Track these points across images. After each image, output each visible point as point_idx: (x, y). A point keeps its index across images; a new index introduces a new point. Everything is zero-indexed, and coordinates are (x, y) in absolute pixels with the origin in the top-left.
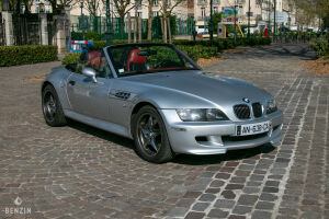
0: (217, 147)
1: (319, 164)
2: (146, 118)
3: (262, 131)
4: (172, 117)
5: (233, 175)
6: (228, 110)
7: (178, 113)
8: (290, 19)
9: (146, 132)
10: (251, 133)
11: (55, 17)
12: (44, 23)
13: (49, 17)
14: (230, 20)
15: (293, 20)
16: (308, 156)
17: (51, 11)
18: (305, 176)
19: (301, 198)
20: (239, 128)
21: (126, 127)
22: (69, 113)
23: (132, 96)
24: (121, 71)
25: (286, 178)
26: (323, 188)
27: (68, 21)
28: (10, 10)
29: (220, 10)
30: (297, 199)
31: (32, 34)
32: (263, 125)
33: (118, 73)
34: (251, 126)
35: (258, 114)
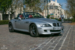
0: (49, 33)
1: (73, 37)
2: (33, 27)
3: (59, 29)
4: (38, 26)
5: (53, 39)
6: (51, 24)
7: (40, 25)
8: (65, 17)
9: (32, 30)
10: (57, 29)
11: (12, 15)
12: (10, 16)
13: (11, 15)
14: (52, 16)
15: (66, 17)
16: (70, 36)
17: (11, 14)
18: (70, 39)
19: (69, 42)
20: (54, 28)
21: (28, 30)
22: (15, 29)
23: (29, 22)
24: (27, 18)
25: (65, 39)
26: (74, 40)
27: (15, 16)
28: (2, 13)
29: (50, 14)
30: (68, 42)
31: (7, 19)
32: (60, 28)
33: (26, 18)
34: (57, 28)
35: (58, 26)
